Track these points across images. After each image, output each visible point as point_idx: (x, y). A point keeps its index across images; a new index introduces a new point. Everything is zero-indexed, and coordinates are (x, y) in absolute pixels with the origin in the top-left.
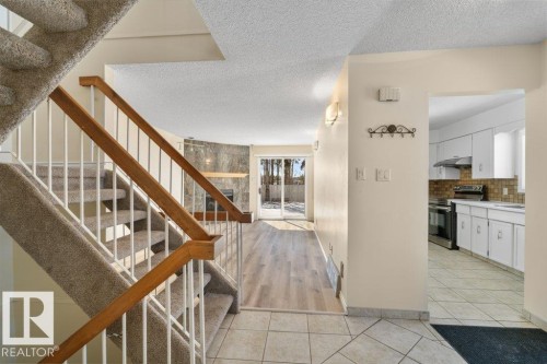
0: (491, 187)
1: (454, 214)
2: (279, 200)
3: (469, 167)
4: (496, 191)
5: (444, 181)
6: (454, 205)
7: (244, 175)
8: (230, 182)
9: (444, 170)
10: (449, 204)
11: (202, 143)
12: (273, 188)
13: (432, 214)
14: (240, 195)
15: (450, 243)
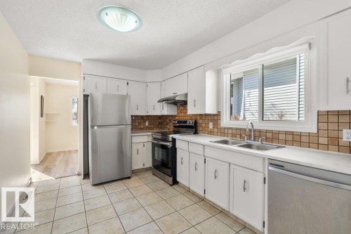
0: (200, 121)
1: (174, 149)
3: (185, 103)
4: (204, 125)
5: (166, 116)
6: (174, 140)
9: (165, 106)
10: (170, 139)
13: (156, 148)
15: (171, 179)
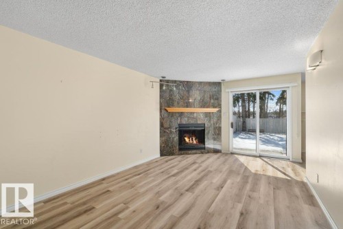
2: (254, 131)
7: (215, 110)
8: (202, 116)
11: (175, 82)
12: (250, 121)
14: (212, 129)
